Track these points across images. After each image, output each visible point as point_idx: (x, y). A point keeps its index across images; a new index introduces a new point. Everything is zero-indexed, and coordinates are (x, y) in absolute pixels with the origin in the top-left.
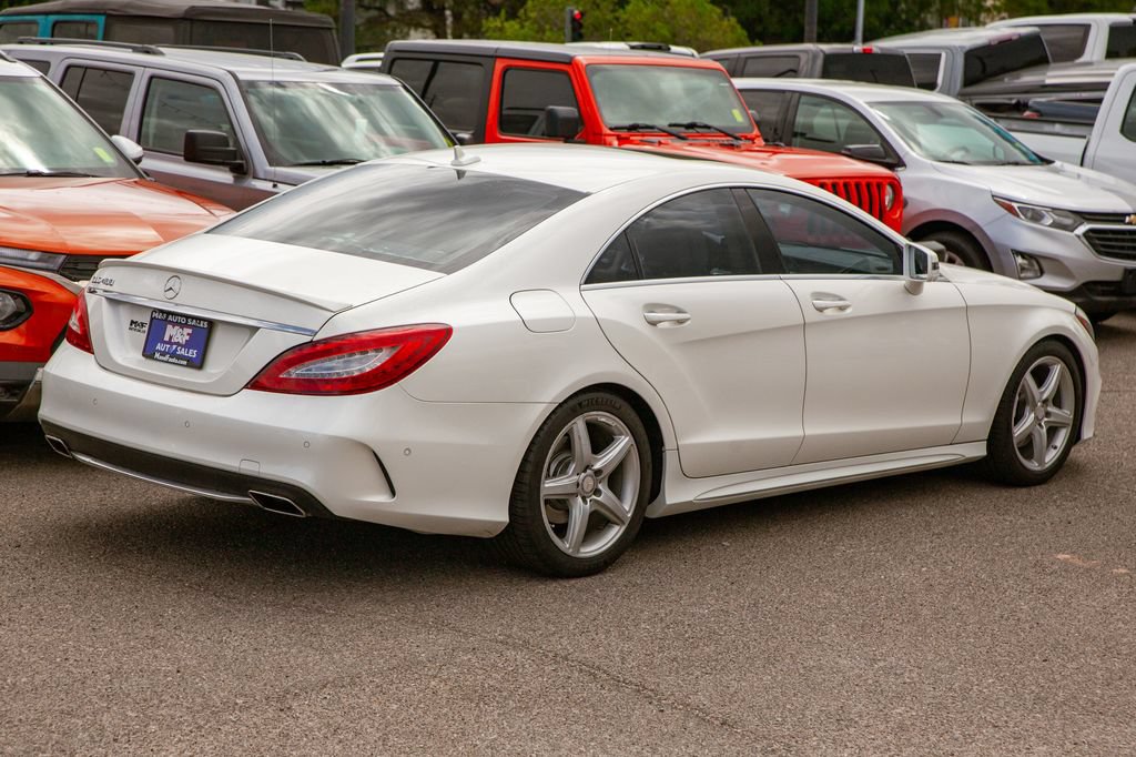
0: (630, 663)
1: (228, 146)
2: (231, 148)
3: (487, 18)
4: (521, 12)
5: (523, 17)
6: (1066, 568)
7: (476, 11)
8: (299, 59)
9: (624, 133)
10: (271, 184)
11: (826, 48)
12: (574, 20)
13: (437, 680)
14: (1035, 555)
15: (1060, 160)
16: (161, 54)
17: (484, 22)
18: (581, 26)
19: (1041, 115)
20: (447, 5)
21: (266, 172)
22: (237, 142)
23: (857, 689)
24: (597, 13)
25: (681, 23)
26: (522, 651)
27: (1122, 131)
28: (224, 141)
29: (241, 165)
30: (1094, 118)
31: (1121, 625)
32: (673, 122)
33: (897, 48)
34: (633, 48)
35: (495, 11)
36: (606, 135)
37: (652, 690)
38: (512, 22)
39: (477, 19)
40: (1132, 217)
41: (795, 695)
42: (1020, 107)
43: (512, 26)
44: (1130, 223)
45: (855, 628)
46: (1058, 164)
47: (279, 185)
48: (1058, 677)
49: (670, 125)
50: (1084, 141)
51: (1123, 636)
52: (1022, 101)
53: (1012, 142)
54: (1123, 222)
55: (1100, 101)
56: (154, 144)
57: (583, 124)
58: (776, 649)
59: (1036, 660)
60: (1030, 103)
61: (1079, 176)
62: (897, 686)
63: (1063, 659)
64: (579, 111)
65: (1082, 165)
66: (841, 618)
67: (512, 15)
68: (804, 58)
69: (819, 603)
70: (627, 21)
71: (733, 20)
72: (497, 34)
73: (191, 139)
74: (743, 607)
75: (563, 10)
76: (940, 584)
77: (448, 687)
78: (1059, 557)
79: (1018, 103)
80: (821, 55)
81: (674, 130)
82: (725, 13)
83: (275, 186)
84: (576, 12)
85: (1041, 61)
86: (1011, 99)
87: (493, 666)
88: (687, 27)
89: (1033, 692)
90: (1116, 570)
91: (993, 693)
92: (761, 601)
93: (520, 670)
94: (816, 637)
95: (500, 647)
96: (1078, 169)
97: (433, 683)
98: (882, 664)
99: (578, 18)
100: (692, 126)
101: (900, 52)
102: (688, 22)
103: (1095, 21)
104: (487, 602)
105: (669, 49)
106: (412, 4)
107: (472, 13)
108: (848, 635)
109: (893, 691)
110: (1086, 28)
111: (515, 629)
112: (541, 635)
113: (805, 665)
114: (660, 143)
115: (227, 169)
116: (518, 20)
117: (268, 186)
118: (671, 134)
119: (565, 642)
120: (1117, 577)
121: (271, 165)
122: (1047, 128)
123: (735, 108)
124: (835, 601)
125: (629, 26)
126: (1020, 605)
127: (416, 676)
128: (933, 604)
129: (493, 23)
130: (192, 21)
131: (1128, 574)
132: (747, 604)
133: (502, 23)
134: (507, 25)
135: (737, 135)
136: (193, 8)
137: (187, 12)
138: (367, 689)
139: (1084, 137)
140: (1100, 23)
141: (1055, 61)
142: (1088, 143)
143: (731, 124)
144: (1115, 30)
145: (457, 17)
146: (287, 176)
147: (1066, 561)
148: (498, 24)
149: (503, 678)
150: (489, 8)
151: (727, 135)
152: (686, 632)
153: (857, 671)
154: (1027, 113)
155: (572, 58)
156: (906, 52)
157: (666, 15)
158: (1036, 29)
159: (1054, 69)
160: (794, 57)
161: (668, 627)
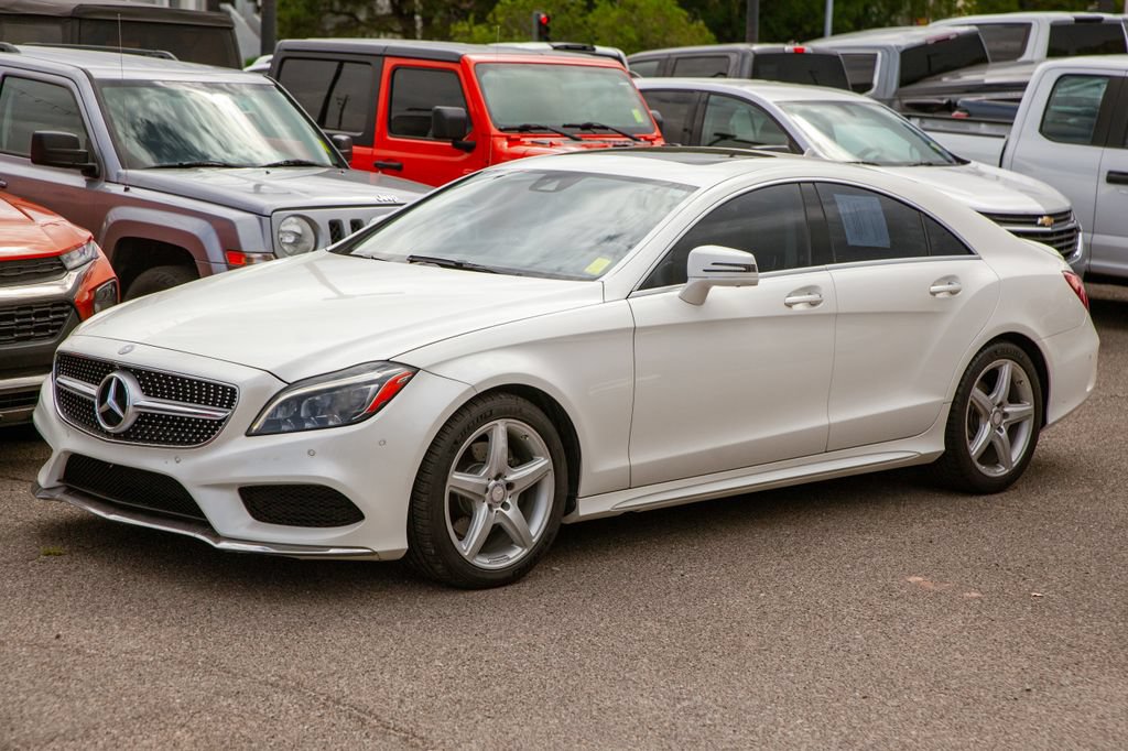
0: (409, 705)
1: (79, 148)
2: (82, 150)
3: (456, 23)
4: (490, 16)
5: (492, 22)
6: (916, 591)
7: (446, 16)
8: (170, 58)
9: (514, 135)
10: (123, 188)
11: (757, 48)
12: (540, 23)
13: (184, 730)
14: (885, 578)
15: (976, 160)
16: (17, 51)
17: (452, 26)
18: (548, 29)
19: (969, 115)
20: (416, 10)
21: (119, 175)
22: (88, 142)
23: (650, 733)
24: (566, 17)
25: (649, 26)
26: (291, 693)
27: (1041, 131)
28: (74, 142)
29: (93, 168)
30: (1013, 117)
31: (958, 655)
32: (567, 123)
33: (833, 48)
34: (555, 48)
35: (464, 15)
36: (494, 136)
37: (422, 738)
38: (480, 27)
39: (446, 24)
40: (1045, 218)
41: (579, 741)
42: (951, 107)
43: (480, 31)
44: (1043, 225)
45: (668, 662)
46: (973, 164)
47: (131, 188)
48: (874, 716)
49: (565, 126)
50: (1002, 141)
51: (958, 668)
52: (953, 101)
53: (928, 142)
54: (1035, 223)
55: (1019, 100)
56: (8, 147)
57: (472, 124)
58: (575, 688)
59: (855, 698)
60: (959, 103)
61: (998, 178)
62: (695, 729)
63: (885, 696)
64: (468, 112)
65: (1000, 166)
66: (656, 651)
67: (480, 19)
68: (733, 58)
69: (638, 634)
70: (595, 25)
71: (701, 23)
72: (466, 38)
73: (38, 140)
74: (552, 640)
75: (531, 13)
76: (775, 611)
77: (194, 738)
78: (910, 580)
79: (949, 103)
80: (752, 56)
81: (568, 131)
82: (695, 18)
83: (126, 190)
84: (543, 16)
85: (980, 60)
86: (942, 99)
87: (253, 712)
88: (654, 31)
89: (842, 734)
90: (968, 594)
91: (799, 736)
92: (575, 632)
93: (282, 717)
94: (622, 673)
95: (266, 690)
96: (996, 170)
97: (178, 733)
98: (686, 703)
99: (544, 22)
100: (587, 127)
101: (834, 52)
102: (655, 25)
103: (1037, 20)
104: (273, 638)
105: (594, 49)
106: (381, 9)
107: (442, 18)
108: (658, 671)
109: (689, 736)
110: (1027, 27)
111: (293, 668)
112: (319, 675)
113: (601, 705)
114: (551, 145)
115: (79, 172)
116: (485, 25)
117: (118, 190)
118: (563, 135)
119: (343, 682)
120: (967, 603)
121: (123, 168)
122: (973, 128)
123: (635, 108)
124: (655, 632)
125: (596, 29)
126: (855, 634)
127: (162, 725)
128: (761, 634)
129: (462, 27)
130: (80, 19)
131: (979, 598)
132: (558, 637)
133: (470, 27)
134: (475, 29)
135: (635, 135)
136: (81, 7)
137: (74, 10)
138: (100, 743)
139: (1003, 137)
140: (1041, 22)
141: (995, 60)
142: (1007, 142)
143: (631, 125)
144: (1056, 29)
145: (427, 21)
146: (141, 180)
147: (919, 582)
148: (467, 28)
149: (259, 726)
150: (459, 13)
151: (625, 136)
152: (482, 669)
153: (655, 713)
154: (956, 113)
155: (461, 57)
156: (840, 52)
157: (634, 18)
158: (975, 28)
159: (993, 68)
160: (724, 57)
161: (463, 664)
